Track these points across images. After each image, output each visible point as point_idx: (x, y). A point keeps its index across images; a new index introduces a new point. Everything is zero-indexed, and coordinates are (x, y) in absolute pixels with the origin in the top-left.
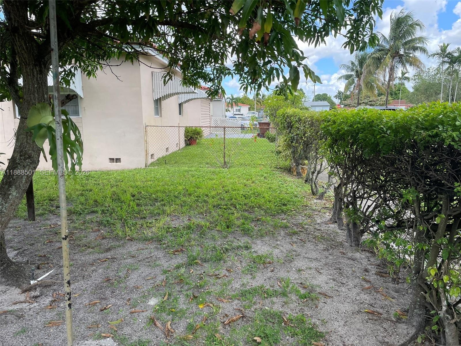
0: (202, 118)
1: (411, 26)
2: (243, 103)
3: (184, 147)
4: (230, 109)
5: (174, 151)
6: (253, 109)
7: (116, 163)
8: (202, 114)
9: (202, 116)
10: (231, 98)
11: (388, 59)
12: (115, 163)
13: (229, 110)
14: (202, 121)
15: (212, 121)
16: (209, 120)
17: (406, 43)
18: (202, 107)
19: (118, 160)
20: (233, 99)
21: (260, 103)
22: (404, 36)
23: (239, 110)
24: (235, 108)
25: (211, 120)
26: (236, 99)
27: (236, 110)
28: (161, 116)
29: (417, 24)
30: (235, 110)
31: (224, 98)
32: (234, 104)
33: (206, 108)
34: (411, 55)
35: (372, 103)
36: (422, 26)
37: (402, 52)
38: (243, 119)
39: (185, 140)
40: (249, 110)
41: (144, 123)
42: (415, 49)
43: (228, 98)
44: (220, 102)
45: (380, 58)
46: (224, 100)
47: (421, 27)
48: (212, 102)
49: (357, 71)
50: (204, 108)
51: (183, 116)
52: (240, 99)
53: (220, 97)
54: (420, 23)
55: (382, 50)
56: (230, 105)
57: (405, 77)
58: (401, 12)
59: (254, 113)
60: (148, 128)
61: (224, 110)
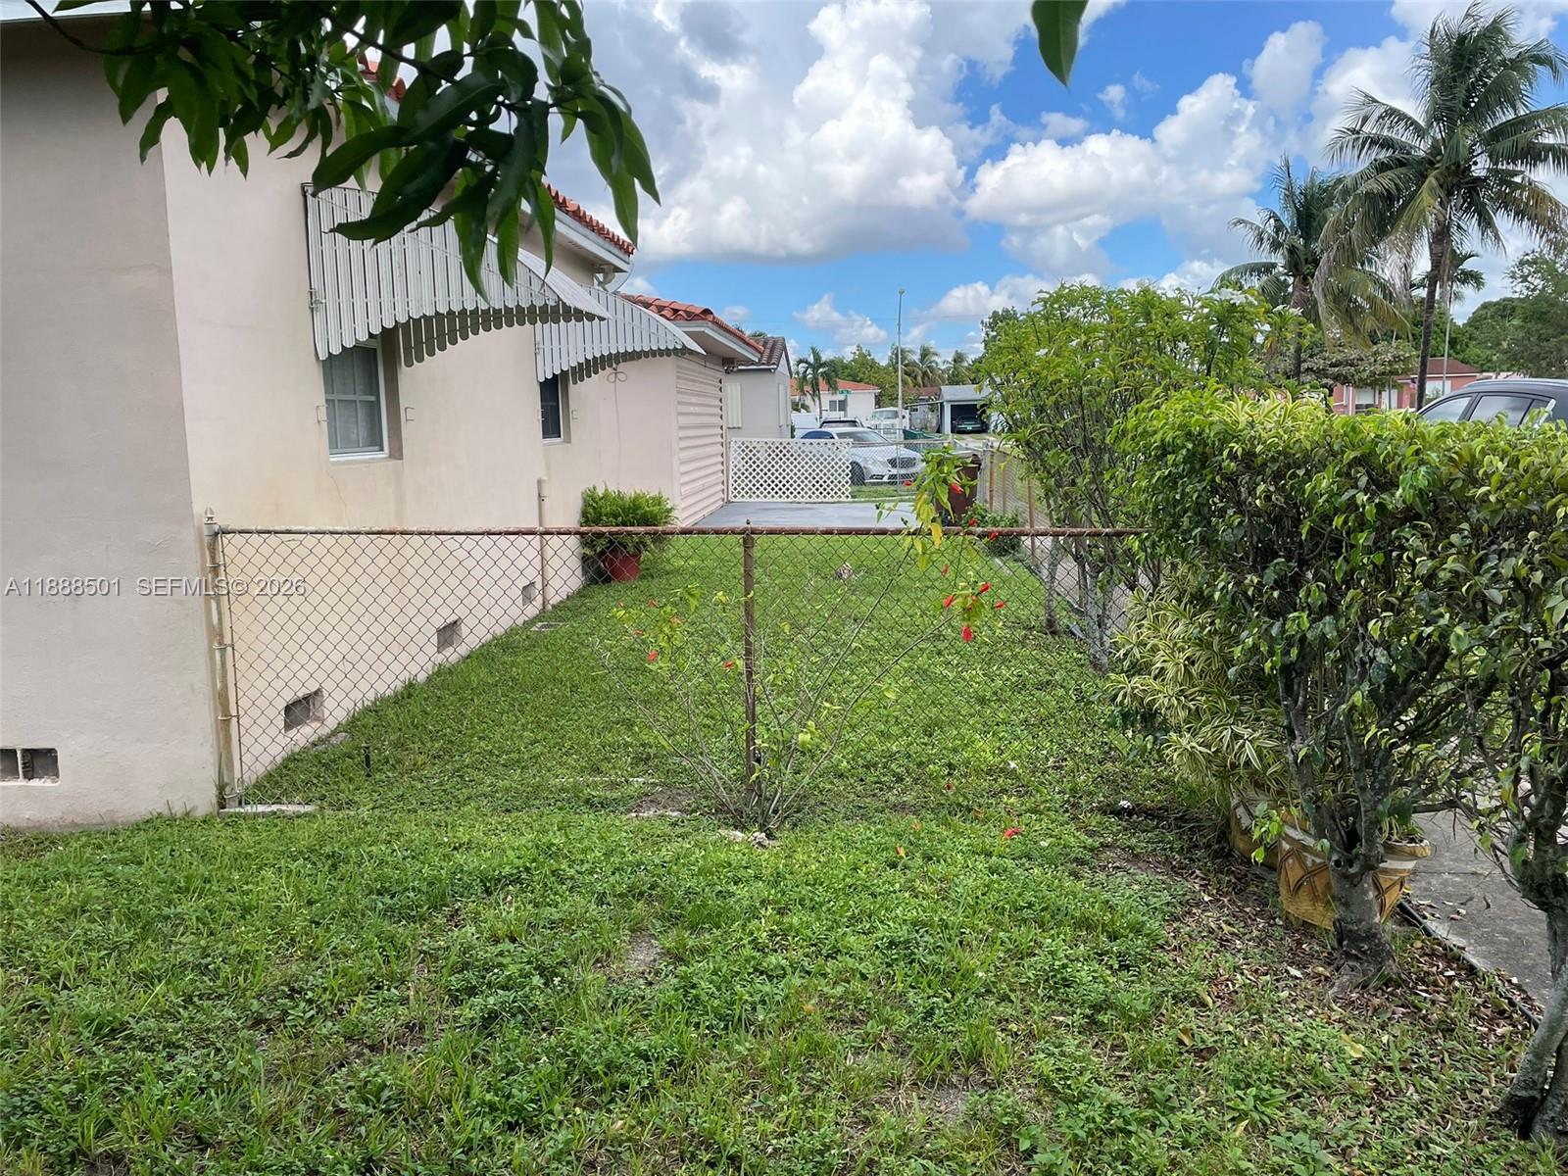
0: (683, 444)
1: (1515, 64)
2: (855, 379)
3: (581, 594)
4: (808, 401)
5: (499, 631)
6: (893, 400)
7: (28, 776)
8: (681, 428)
9: (683, 433)
10: (811, 359)
11: (1428, 199)
12: (21, 782)
13: (804, 407)
14: (684, 455)
15: (733, 454)
16: (719, 448)
17: (1498, 133)
18: (685, 398)
19: (39, 761)
20: (818, 363)
21: (915, 378)
22: (1486, 108)
23: (843, 406)
24: (826, 397)
25: (728, 448)
26: (830, 364)
27: (832, 403)
28: (397, 453)
29: (1537, 60)
30: (826, 406)
31: (783, 361)
32: (822, 384)
33: (701, 400)
34: (1518, 179)
35: (1344, 370)
36: (1559, 64)
37: (1481, 167)
38: (859, 440)
39: (585, 559)
40: (878, 403)
41: (198, 508)
42: (1534, 154)
43: (800, 362)
44: (767, 376)
45: (1394, 191)
46: (783, 367)
47: (1555, 70)
48: (731, 377)
49: (1292, 251)
50: (694, 400)
51: (568, 440)
52: (845, 367)
53: (770, 357)
54: (1551, 54)
55: (1401, 163)
56: (807, 388)
57: (1464, 272)
58: (1468, 15)
59: (896, 415)
60: (230, 546)
61: (785, 403)
